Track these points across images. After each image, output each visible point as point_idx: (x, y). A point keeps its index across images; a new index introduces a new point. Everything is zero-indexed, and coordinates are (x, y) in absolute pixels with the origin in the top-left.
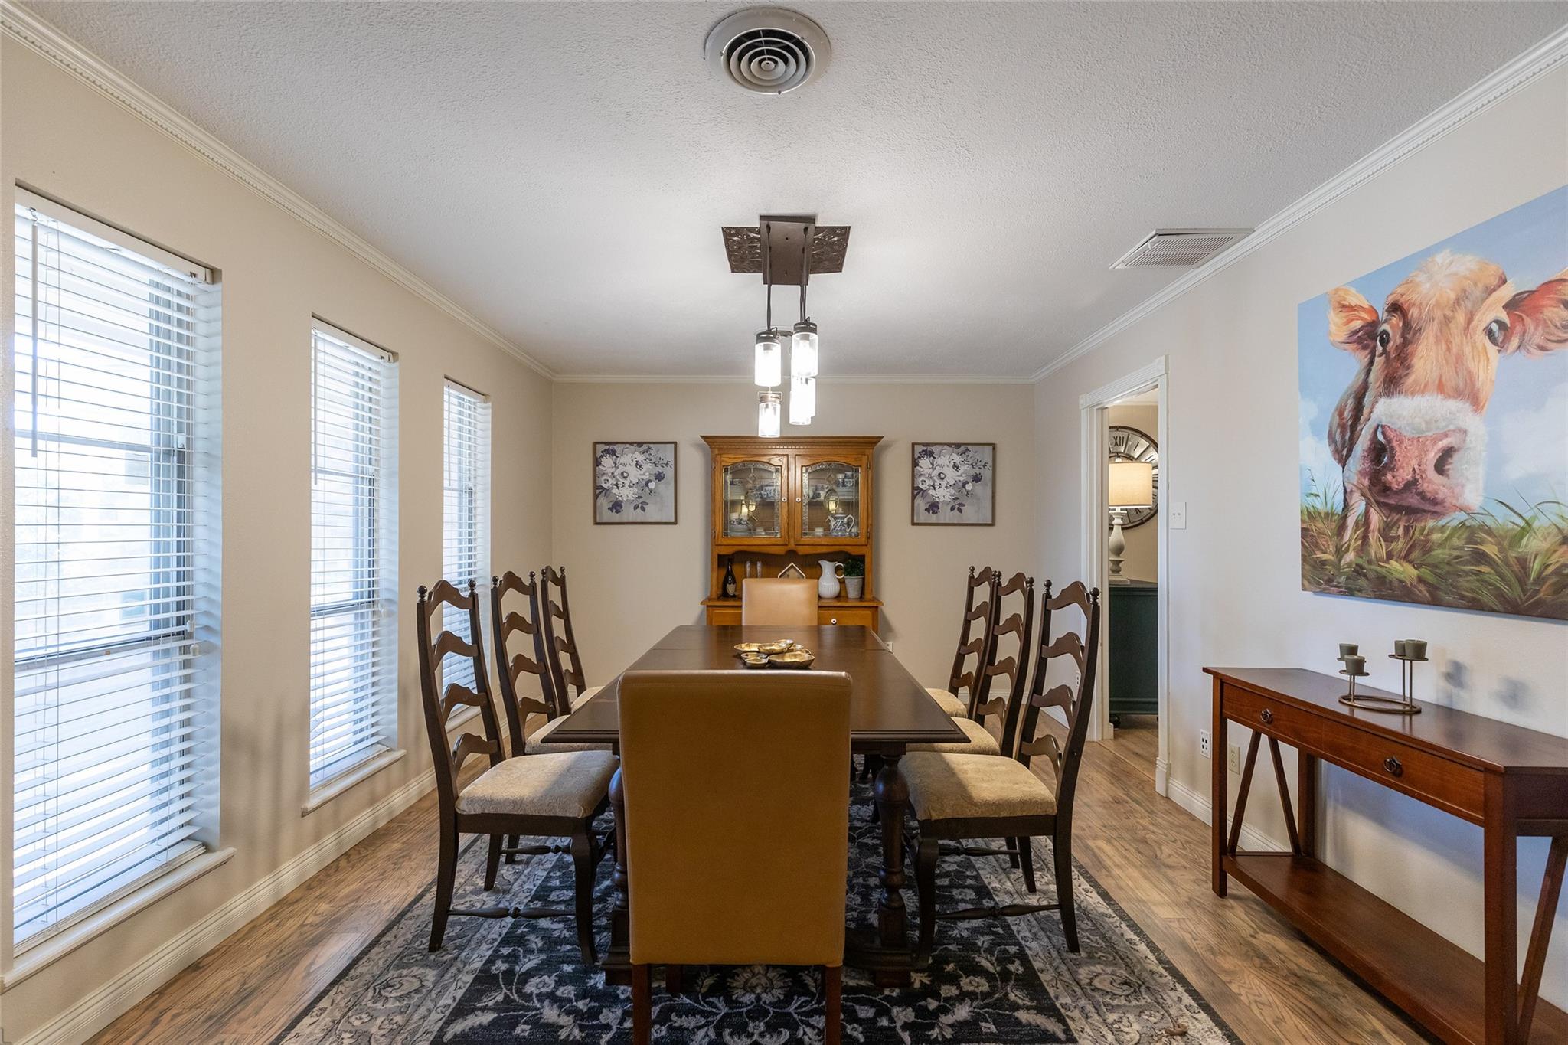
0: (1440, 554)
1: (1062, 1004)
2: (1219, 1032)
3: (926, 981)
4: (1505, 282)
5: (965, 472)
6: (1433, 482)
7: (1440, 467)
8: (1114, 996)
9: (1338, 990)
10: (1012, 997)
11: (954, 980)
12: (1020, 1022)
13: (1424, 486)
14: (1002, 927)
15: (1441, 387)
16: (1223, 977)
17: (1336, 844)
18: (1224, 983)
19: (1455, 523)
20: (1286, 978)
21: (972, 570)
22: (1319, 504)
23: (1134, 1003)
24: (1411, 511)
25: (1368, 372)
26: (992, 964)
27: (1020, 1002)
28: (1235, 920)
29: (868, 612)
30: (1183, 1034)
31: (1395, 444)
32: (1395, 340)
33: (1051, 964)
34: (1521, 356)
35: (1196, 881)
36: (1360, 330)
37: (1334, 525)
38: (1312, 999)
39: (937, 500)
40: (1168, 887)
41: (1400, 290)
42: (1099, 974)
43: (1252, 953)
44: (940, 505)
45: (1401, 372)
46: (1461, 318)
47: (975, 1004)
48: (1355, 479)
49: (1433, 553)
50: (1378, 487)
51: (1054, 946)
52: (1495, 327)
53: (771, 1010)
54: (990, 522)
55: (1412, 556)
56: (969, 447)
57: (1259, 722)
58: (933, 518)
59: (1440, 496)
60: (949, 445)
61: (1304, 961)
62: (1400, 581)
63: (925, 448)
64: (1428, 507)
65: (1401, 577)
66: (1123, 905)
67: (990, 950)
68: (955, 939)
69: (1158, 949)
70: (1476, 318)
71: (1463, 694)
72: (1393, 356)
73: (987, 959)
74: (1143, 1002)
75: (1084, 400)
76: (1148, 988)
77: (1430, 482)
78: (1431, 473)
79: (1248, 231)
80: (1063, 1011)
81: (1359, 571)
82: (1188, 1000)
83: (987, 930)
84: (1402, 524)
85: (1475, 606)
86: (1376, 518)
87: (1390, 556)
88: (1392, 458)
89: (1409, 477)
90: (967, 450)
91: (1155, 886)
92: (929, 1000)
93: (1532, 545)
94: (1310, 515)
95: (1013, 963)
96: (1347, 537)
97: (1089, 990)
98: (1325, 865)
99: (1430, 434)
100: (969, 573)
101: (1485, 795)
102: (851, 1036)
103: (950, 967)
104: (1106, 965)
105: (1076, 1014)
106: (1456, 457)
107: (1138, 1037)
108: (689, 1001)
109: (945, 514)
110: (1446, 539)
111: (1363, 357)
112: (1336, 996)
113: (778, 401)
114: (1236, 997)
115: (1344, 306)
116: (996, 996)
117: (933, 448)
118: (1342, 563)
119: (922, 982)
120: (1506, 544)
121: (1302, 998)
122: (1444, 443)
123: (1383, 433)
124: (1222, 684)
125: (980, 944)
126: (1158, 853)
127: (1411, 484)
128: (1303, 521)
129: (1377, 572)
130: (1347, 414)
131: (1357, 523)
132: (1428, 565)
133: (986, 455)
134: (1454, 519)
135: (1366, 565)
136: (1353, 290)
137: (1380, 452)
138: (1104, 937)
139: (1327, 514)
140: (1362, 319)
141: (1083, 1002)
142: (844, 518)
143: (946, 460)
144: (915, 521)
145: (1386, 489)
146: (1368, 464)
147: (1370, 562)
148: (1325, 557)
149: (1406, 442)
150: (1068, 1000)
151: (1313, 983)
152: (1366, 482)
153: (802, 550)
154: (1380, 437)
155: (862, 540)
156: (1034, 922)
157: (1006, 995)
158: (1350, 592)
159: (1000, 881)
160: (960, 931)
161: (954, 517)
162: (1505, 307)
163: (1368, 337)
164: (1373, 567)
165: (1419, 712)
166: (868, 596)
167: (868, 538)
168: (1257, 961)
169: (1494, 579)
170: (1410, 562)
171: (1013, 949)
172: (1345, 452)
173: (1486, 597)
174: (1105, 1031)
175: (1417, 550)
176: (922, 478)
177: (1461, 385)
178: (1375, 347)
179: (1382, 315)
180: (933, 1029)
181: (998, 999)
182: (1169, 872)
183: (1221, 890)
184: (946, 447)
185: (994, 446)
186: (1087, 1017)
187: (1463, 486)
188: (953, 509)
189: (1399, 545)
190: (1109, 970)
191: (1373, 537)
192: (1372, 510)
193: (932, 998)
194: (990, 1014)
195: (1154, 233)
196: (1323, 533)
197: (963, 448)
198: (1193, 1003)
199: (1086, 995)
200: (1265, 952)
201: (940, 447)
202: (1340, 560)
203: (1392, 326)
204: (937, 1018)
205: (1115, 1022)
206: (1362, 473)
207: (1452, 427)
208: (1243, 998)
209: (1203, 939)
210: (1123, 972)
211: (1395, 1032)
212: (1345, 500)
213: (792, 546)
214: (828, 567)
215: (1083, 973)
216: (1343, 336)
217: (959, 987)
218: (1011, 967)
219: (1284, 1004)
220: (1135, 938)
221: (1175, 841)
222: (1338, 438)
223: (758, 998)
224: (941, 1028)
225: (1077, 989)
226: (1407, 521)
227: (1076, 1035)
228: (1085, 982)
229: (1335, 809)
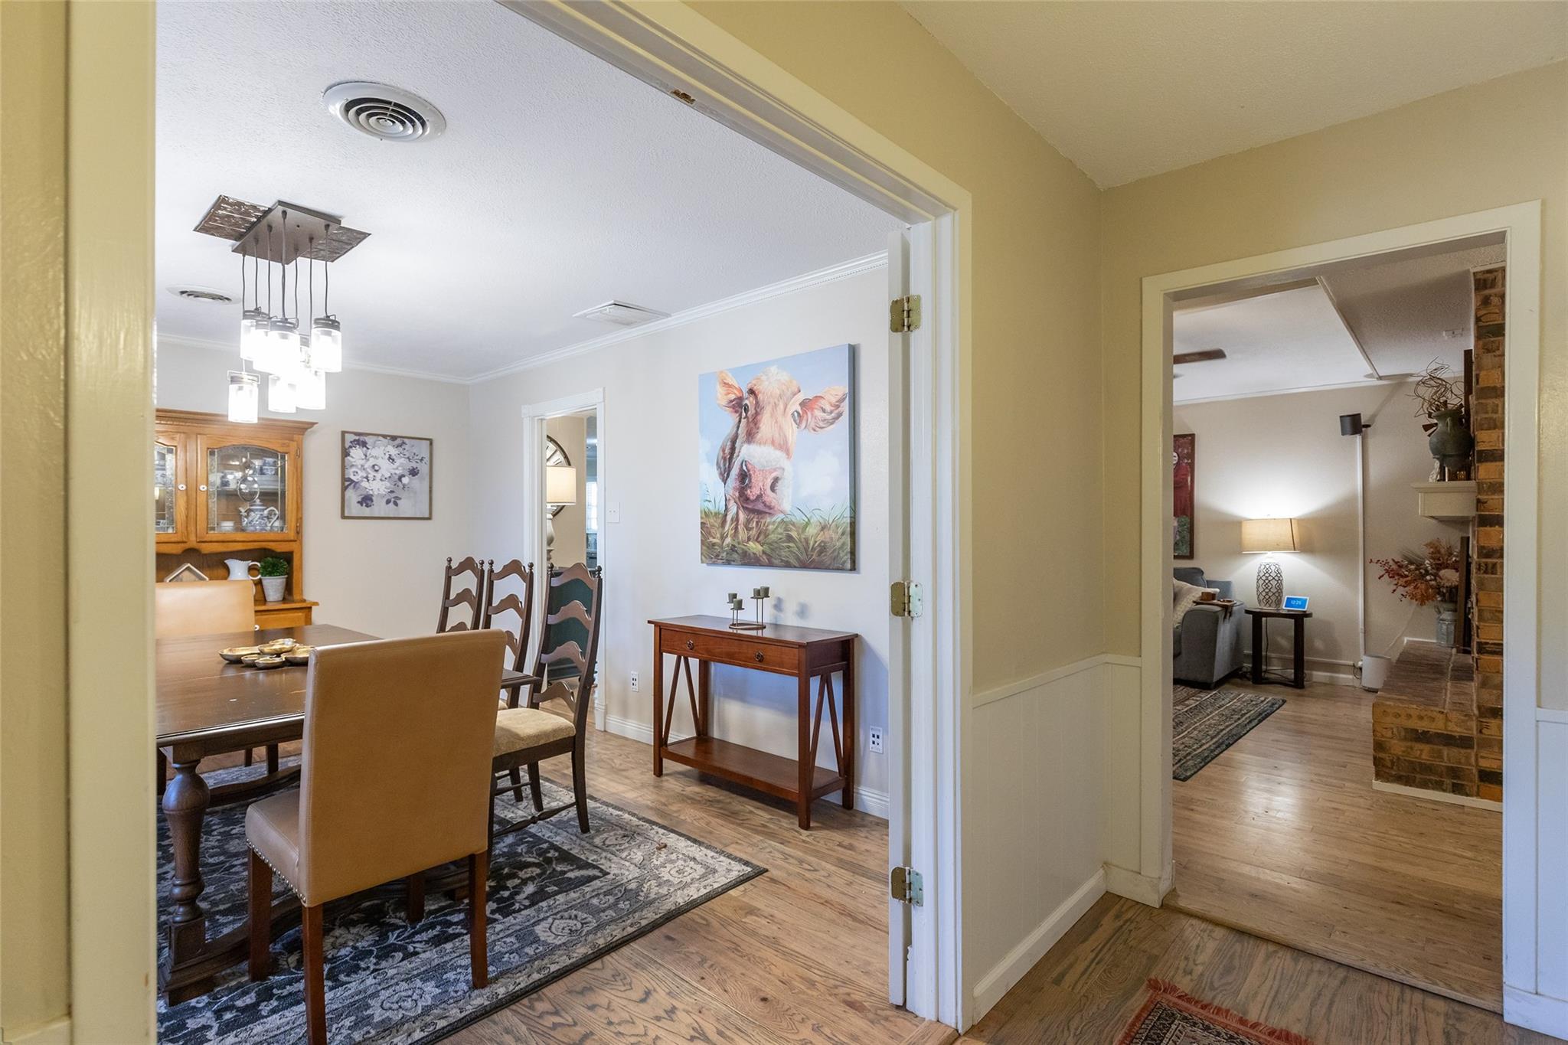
0: (773, 537)
1: (592, 860)
2: (683, 839)
3: (493, 884)
4: (800, 391)
5: (401, 465)
6: (769, 497)
7: (773, 488)
8: (620, 845)
9: (731, 800)
10: (558, 869)
11: (513, 876)
12: (571, 879)
13: (765, 498)
14: (530, 837)
15: (773, 443)
16: (675, 815)
17: (719, 721)
18: (677, 817)
19: (779, 520)
20: (705, 804)
21: (450, 561)
22: (711, 507)
23: (633, 843)
24: (759, 513)
25: (738, 427)
26: (535, 858)
27: (566, 869)
28: (672, 786)
29: (300, 614)
30: (665, 846)
31: (751, 472)
32: (751, 411)
33: (575, 844)
34: (806, 431)
35: (642, 773)
36: (734, 400)
37: (719, 521)
38: (721, 808)
39: (371, 492)
40: (628, 781)
41: (754, 382)
42: (607, 839)
43: (685, 798)
44: (374, 498)
45: (754, 430)
46: (781, 406)
47: (536, 882)
48: (731, 492)
49: (770, 536)
50: (743, 498)
51: (571, 834)
52: (796, 414)
53: (373, 948)
54: (427, 516)
55: (759, 539)
56: (406, 440)
57: (685, 650)
58: (366, 511)
59: (773, 504)
60: (385, 436)
61: (711, 793)
62: (754, 554)
63: (357, 438)
64: (767, 510)
65: (755, 551)
66: (604, 799)
67: (529, 852)
68: (500, 855)
69: (635, 814)
70: (789, 407)
71: (782, 615)
72: (750, 420)
73: (530, 857)
74: (638, 841)
75: (527, 410)
76: (638, 834)
77: (768, 496)
78: (769, 491)
79: (668, 315)
80: (594, 863)
81: (733, 549)
82: (661, 831)
83: (521, 842)
84: (755, 520)
85: (788, 565)
86: (742, 516)
87: (749, 539)
88: (750, 481)
89: (758, 493)
90: (404, 443)
91: (619, 783)
92: (501, 892)
93: (811, 531)
94: (706, 514)
95: (549, 852)
96: (726, 529)
97: (605, 847)
98: (713, 738)
99: (768, 468)
100: (446, 564)
101: (799, 660)
102: (454, 934)
103: (506, 870)
104: (609, 832)
105: (603, 861)
106: (780, 482)
107: (642, 858)
108: (283, 977)
109: (379, 508)
110: (775, 529)
111: (734, 418)
112: (730, 803)
113: (255, 384)
114: (684, 821)
115: (725, 383)
116: (548, 872)
117: (366, 439)
118: (724, 544)
119: (490, 887)
120: (800, 531)
121: (716, 810)
122: (774, 475)
123: (746, 465)
124: (660, 629)
125: (520, 851)
126: (613, 765)
127: (760, 497)
128: (702, 518)
129: (743, 549)
130: (727, 451)
131: (732, 520)
132: (767, 544)
133: (423, 449)
134: (779, 517)
135: (737, 545)
136: (730, 375)
137: (744, 476)
138: (600, 819)
139: (716, 514)
140: (735, 394)
141: (604, 854)
142: (263, 510)
143: (380, 451)
144: (346, 514)
145: (747, 499)
146: (738, 483)
147: (739, 543)
148: (715, 541)
149: (757, 472)
150: (595, 857)
151: (719, 801)
152: (737, 494)
153: (206, 548)
154: (744, 468)
155: (292, 535)
156: (551, 827)
157: (554, 869)
158: (728, 562)
159: (513, 812)
160: (500, 850)
161: (390, 510)
162: (800, 404)
163: (738, 405)
164: (740, 546)
165: (765, 627)
166: (296, 597)
167: (298, 533)
168: (689, 801)
169: (795, 550)
170: (758, 542)
171: (545, 846)
172: (725, 475)
173: (793, 561)
174: (623, 862)
175: (761, 536)
176: (354, 469)
177: (782, 443)
178: (741, 412)
179: (746, 395)
180: (514, 905)
181: (550, 874)
182: (624, 773)
183: (659, 772)
184: (381, 438)
185: (431, 442)
186: (610, 860)
187: (783, 499)
188: (388, 502)
189: (754, 532)
190: (612, 834)
191: (741, 527)
192: (740, 512)
193: (504, 890)
194: (549, 883)
195: (612, 302)
196: (714, 526)
197: (399, 441)
198: (665, 831)
199: (605, 851)
200: (691, 796)
201: (375, 438)
202: (723, 542)
203: (749, 402)
204: (513, 898)
205: (627, 856)
206: (735, 489)
207: (778, 466)
208: (689, 820)
209: (658, 801)
210: (621, 832)
211: (758, 808)
212: (726, 505)
213: (192, 542)
214: (239, 569)
215: (597, 841)
216: (724, 402)
217: (519, 878)
218: (549, 855)
219: (708, 815)
220: (620, 813)
221: (621, 755)
222: (722, 466)
223: (354, 948)
224: (519, 902)
225: (597, 850)
226: (758, 518)
227: (608, 871)
228: (600, 845)
229: (719, 700)
